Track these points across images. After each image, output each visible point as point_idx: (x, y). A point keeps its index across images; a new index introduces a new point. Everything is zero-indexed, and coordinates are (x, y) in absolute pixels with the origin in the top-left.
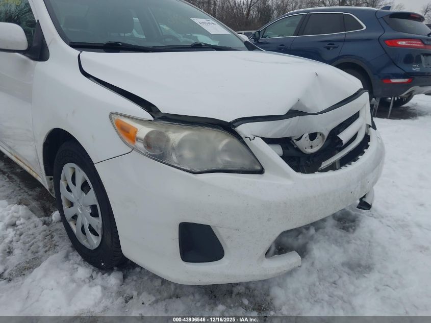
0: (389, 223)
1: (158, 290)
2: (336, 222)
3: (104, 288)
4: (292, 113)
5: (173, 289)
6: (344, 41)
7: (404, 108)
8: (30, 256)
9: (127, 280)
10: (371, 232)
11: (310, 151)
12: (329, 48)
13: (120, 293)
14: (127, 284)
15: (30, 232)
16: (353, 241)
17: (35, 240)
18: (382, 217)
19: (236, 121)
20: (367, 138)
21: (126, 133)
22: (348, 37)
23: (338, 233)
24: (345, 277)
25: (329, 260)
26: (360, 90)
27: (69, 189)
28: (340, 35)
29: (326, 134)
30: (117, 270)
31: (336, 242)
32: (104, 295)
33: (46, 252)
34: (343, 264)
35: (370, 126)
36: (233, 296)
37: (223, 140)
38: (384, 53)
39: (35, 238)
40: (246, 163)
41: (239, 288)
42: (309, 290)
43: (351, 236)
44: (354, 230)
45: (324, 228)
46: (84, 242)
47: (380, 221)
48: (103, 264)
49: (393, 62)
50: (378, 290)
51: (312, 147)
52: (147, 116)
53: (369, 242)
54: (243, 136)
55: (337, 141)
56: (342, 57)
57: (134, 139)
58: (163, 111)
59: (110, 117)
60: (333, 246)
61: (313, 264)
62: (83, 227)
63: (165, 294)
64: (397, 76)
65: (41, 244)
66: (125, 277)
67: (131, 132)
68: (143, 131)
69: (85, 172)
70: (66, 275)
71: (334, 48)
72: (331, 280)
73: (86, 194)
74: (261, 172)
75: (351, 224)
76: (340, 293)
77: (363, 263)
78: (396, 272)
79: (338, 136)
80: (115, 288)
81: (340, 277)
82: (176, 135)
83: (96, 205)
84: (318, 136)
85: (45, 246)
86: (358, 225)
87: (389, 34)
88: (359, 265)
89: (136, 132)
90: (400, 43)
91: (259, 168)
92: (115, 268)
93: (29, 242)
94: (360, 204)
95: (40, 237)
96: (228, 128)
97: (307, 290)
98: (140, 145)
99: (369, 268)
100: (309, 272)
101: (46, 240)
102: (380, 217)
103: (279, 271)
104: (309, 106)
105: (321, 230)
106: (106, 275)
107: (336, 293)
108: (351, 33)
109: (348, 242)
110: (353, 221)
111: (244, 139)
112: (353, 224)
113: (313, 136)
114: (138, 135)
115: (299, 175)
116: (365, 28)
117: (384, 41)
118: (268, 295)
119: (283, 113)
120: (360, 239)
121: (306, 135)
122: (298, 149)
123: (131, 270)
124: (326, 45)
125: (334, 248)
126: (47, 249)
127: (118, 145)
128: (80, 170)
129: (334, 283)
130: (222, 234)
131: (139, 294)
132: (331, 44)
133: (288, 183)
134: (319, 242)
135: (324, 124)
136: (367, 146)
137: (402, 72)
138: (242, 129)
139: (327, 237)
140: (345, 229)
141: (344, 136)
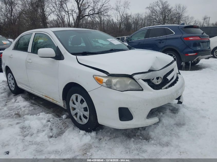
0: (190, 110)
1: (109, 136)
2: (171, 111)
3: (91, 137)
4: (150, 71)
5: (115, 135)
6: (166, 39)
7: (197, 65)
8: (60, 130)
9: (98, 134)
10: (184, 113)
11: (157, 84)
12: (160, 43)
13: (96, 138)
14: (98, 135)
15: (56, 123)
16: (177, 117)
17: (59, 125)
18: (188, 108)
19: (133, 74)
20: (177, 78)
21: (99, 81)
22: (168, 37)
23: (172, 114)
24: (175, 128)
25: (169, 123)
26: (173, 61)
27: (74, 103)
28: (164, 37)
29: (162, 77)
30: (93, 131)
31: (171, 117)
32: (91, 139)
33: (65, 128)
34: (174, 124)
35: (178, 73)
36: (136, 136)
37: (129, 81)
38: (184, 43)
39: (59, 124)
40: (137, 87)
41: (138, 134)
42: (163, 132)
43: (176, 115)
44: (177, 113)
45: (166, 113)
46: (80, 123)
47: (187, 109)
48: (89, 128)
49: (188, 47)
50: (187, 131)
51: (158, 82)
52: (105, 75)
53: (184, 116)
54: (135, 79)
55: (167, 80)
56: (167, 46)
57: (102, 82)
58: (110, 73)
59: (93, 76)
60: (170, 118)
61: (163, 124)
62: (80, 116)
63: (113, 137)
64: (191, 52)
65: (62, 126)
66: (97, 133)
67: (101, 80)
68: (105, 80)
69: (82, 96)
70: (76, 134)
71: (162, 42)
72: (170, 129)
73: (82, 104)
74: (142, 90)
75: (176, 111)
76: (174, 132)
77: (182, 123)
78: (194, 125)
79: (167, 78)
80: (95, 136)
81: (173, 128)
82: (114, 80)
83: (87, 107)
84: (160, 78)
85: (64, 126)
86: (179, 111)
87: (185, 35)
88: (180, 124)
89: (103, 80)
90: (190, 39)
91: (141, 89)
92: (92, 131)
93: (57, 126)
94: (178, 102)
95: (61, 124)
96: (131, 77)
97: (162, 132)
98: (104, 84)
99: (184, 124)
100: (162, 127)
101: (63, 125)
102: (187, 108)
103: (152, 123)
104: (155, 68)
105: (165, 114)
106: (90, 133)
107: (172, 132)
108: (169, 36)
109: (176, 117)
110: (177, 110)
111: (136, 80)
112: (177, 111)
113: (158, 78)
114: (103, 81)
115: (155, 90)
116: (174, 33)
117: (183, 38)
118: (149, 135)
119: (147, 71)
120: (180, 116)
121: (155, 78)
122: (153, 83)
123: (98, 131)
124: (159, 41)
125: (170, 119)
126: (65, 127)
127: (96, 85)
128: (80, 95)
129: (172, 130)
130: (132, 111)
131: (103, 138)
132: (161, 41)
133: (152, 93)
134: (164, 117)
135: (161, 74)
136: (178, 80)
137: (193, 51)
138: (135, 77)
139: (167, 116)
140: (174, 113)
141: (169, 78)
